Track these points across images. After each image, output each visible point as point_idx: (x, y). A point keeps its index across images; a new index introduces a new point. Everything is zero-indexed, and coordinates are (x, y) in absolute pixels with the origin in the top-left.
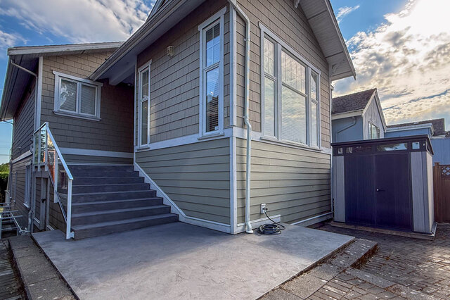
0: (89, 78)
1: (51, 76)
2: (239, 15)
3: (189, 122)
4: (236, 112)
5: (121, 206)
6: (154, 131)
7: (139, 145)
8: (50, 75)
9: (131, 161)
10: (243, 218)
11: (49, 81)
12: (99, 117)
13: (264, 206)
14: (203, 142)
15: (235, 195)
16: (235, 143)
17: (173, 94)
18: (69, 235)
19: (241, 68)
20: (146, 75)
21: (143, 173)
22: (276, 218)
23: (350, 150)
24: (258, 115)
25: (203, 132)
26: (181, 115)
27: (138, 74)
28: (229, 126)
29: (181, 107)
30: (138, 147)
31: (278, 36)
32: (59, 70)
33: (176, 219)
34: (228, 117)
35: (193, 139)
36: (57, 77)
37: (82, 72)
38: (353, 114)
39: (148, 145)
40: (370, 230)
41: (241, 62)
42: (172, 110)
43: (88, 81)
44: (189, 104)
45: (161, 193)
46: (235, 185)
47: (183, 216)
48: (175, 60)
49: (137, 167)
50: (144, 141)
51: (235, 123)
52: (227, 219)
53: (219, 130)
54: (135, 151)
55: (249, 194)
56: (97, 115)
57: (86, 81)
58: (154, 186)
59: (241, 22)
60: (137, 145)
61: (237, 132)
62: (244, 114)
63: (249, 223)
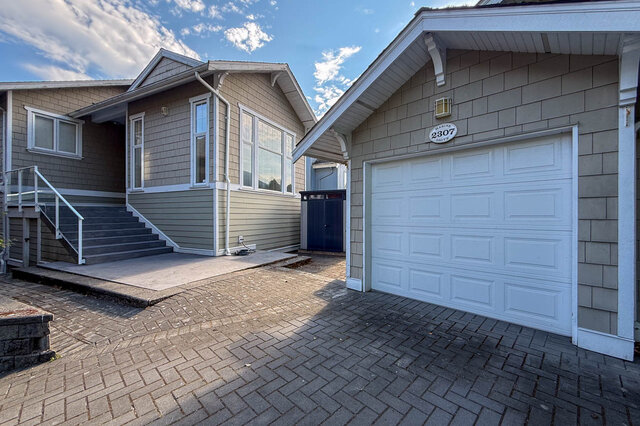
0: (68, 115)
1: (24, 112)
2: (220, 99)
3: (182, 173)
4: (218, 171)
5: (120, 241)
6: (148, 177)
7: (131, 188)
8: (21, 110)
9: (123, 201)
10: (224, 245)
11: (20, 117)
12: (80, 155)
13: (241, 237)
14: (193, 191)
15: (217, 229)
16: (217, 193)
17: (167, 148)
18: (81, 261)
19: (223, 139)
20: (138, 123)
21: (136, 213)
22: (252, 246)
23: (312, 197)
24: (237, 172)
25: (193, 182)
26: (175, 167)
27: (129, 121)
28: (212, 180)
29: (175, 160)
30: (131, 190)
31: (256, 111)
32: (32, 105)
33: (171, 250)
34: (212, 174)
35: (185, 187)
36: (30, 114)
37: (59, 108)
38: (330, 165)
39: (142, 188)
40: (320, 253)
41: (222, 135)
42: (167, 161)
43: (67, 118)
44: (182, 159)
45: (156, 230)
46: (217, 223)
47: (177, 248)
48: (168, 120)
49: (130, 208)
50: (138, 184)
51: (217, 179)
52: (211, 246)
53: (206, 182)
54: (127, 193)
55: (228, 229)
56: (78, 153)
57: (64, 117)
58: (149, 224)
59: (222, 104)
60: (129, 187)
61: (219, 185)
62: (225, 172)
63: (228, 249)
